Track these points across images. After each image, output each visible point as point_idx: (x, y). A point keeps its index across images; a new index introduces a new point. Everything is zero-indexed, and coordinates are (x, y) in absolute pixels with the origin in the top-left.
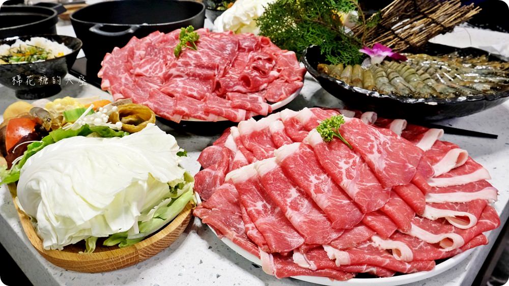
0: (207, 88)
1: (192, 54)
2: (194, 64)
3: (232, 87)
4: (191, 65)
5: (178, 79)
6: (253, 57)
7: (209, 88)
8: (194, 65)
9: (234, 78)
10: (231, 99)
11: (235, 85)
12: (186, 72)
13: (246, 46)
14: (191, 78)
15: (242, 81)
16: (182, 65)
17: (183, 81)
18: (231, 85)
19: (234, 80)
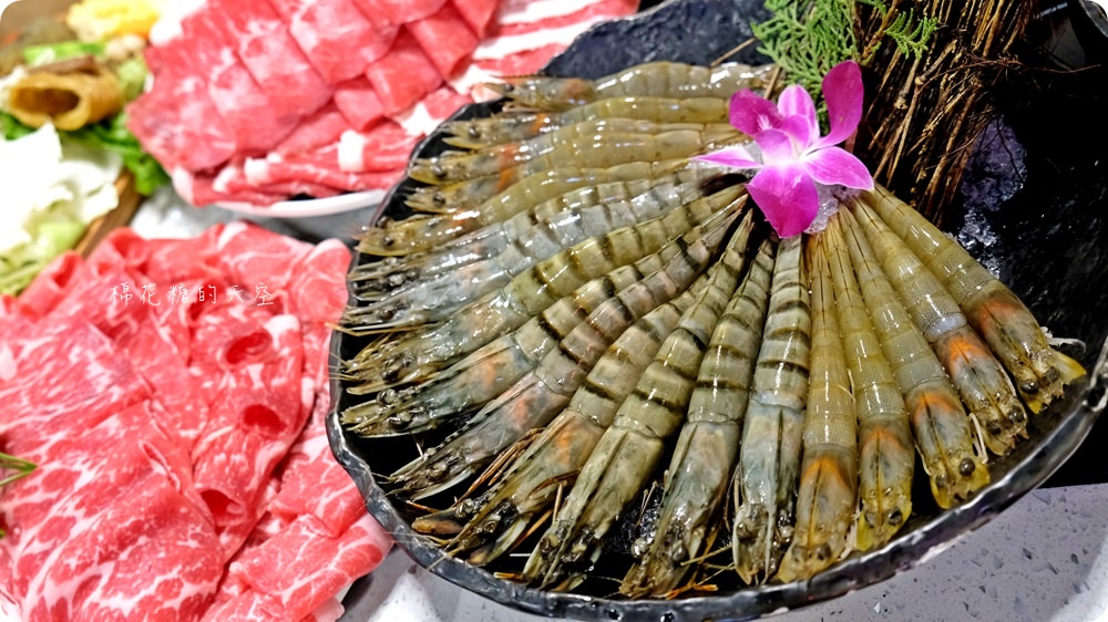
0: (195, 536)
1: (35, 489)
2: (78, 507)
3: (251, 472)
4: (72, 520)
5: (95, 596)
6: (176, 327)
7: (198, 530)
8: (83, 511)
9: (224, 438)
10: (294, 509)
11: (251, 457)
12: (96, 557)
13: (119, 316)
14: (124, 556)
15: (257, 428)
16: (47, 545)
17: (113, 586)
18: (244, 469)
19: (230, 441)
